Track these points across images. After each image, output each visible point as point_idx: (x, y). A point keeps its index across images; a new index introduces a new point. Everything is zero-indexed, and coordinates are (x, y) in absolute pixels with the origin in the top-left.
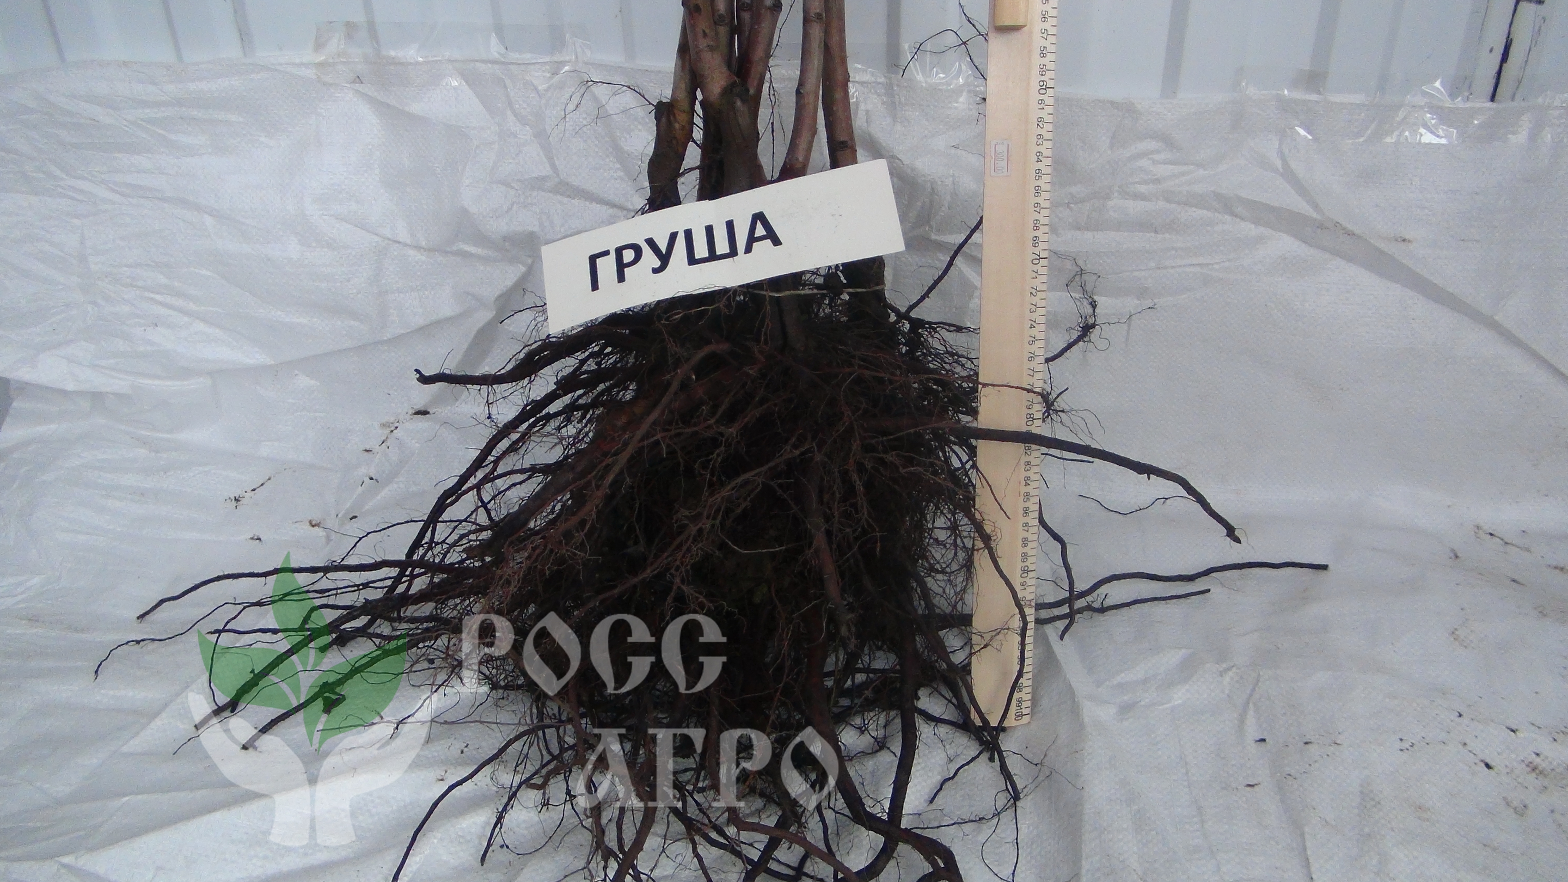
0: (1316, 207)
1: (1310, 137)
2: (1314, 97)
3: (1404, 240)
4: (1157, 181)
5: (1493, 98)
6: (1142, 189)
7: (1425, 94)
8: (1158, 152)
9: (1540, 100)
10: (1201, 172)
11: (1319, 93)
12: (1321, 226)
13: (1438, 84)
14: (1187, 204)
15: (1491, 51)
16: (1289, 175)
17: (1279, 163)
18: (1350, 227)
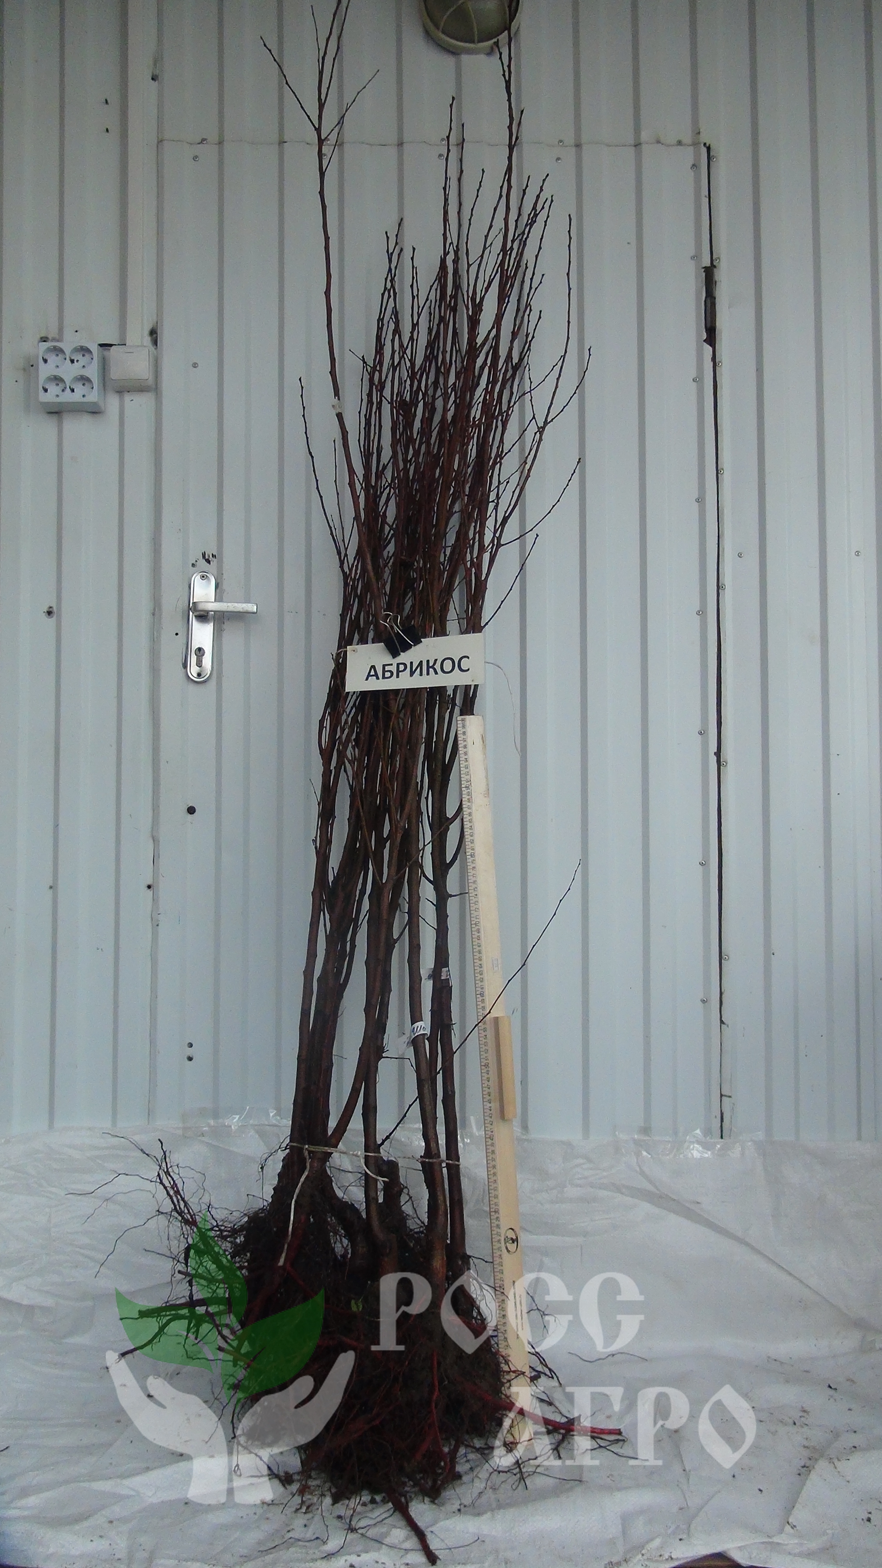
0: (656, 1187)
1: (650, 1156)
2: (647, 1138)
3: (698, 1203)
4: (586, 1178)
5: (722, 1137)
6: (579, 1182)
7: (694, 1136)
8: (583, 1164)
9: (741, 1138)
10: (605, 1174)
11: (649, 1136)
12: (661, 1197)
13: (698, 1131)
14: (600, 1188)
15: (716, 1117)
16: (642, 1173)
17: (638, 1169)
18: (674, 1197)
